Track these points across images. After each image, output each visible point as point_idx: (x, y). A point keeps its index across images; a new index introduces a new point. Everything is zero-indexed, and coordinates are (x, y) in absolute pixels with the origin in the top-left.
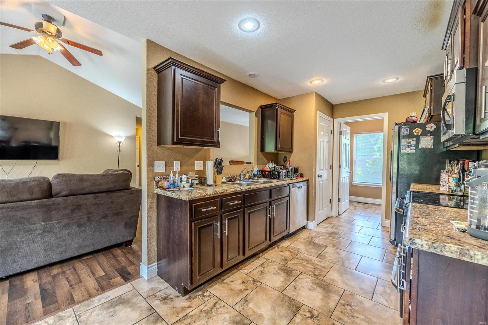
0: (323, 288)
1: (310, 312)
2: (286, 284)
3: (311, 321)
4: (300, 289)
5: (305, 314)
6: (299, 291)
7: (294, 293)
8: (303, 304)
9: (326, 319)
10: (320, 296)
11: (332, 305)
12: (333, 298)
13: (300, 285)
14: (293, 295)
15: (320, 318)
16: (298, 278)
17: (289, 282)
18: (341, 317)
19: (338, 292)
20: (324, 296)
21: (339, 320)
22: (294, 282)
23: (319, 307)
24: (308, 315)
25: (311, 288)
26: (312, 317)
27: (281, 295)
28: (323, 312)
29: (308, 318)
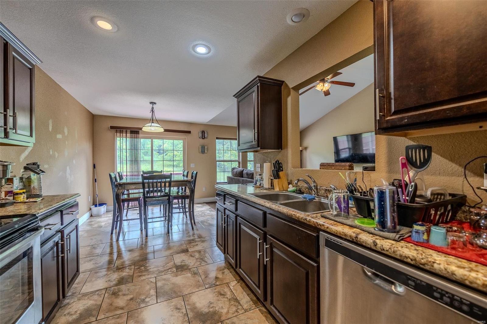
1: (148, 302)
2: (189, 304)
3: (143, 298)
4: (172, 311)
5: (150, 298)
6: (171, 309)
7: (172, 304)
8: (157, 303)
9: (131, 308)
13: (176, 314)
14: (172, 302)
15: (136, 305)
16: (186, 321)
17: (189, 309)
18: (118, 320)
21: (120, 315)
22: (185, 312)
23: (142, 312)
27: (181, 294)
28: (136, 311)
29: (146, 298)
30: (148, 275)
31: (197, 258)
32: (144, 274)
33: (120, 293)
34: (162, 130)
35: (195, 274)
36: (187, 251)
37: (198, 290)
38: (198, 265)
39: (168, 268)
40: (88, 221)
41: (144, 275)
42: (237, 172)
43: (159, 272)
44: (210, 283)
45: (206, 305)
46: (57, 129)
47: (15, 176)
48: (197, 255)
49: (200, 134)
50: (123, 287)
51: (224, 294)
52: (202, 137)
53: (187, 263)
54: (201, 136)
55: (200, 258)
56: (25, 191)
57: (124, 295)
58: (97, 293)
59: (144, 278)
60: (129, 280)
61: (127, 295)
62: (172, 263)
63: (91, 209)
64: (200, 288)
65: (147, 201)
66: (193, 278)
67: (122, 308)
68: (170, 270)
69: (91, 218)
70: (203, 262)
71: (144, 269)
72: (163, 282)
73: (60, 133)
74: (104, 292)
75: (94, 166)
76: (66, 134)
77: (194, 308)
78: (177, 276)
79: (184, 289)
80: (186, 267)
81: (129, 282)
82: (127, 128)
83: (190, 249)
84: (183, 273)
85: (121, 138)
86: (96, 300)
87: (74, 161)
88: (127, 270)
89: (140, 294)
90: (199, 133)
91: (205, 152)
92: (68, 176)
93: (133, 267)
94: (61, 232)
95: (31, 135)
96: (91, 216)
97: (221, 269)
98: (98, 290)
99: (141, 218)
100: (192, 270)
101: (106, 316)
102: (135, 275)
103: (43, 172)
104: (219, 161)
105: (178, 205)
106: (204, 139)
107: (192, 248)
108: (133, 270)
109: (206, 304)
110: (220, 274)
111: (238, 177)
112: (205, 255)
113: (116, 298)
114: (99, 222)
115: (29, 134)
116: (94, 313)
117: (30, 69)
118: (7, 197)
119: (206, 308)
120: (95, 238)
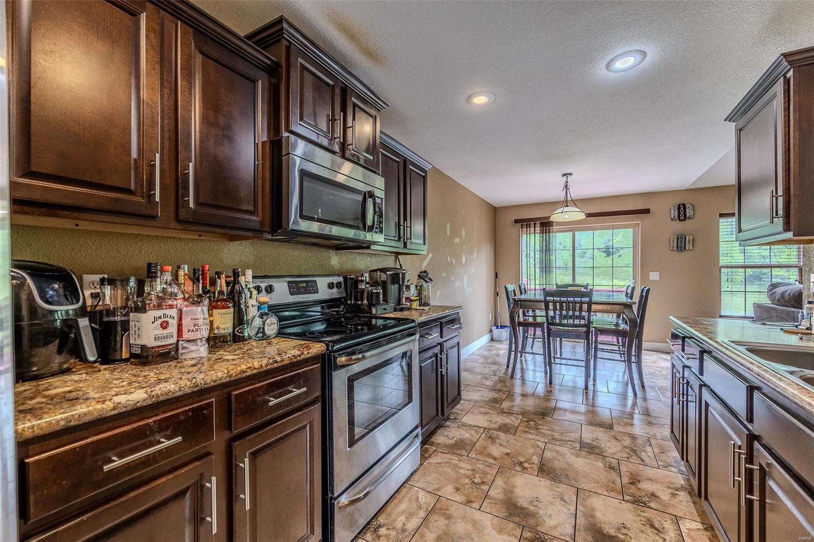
0: (517, 507)
1: (526, 469)
2: (584, 506)
3: (521, 459)
5: (531, 465)
7: (558, 490)
8: (538, 476)
9: (505, 464)
10: (518, 491)
11: (499, 482)
12: (498, 491)
14: (558, 488)
15: (511, 463)
16: (570, 523)
18: (487, 468)
19: (490, 503)
20: (512, 492)
21: (490, 465)
22: (572, 511)
23: (515, 475)
24: (526, 465)
25: (537, 503)
26: (521, 464)
27: (576, 484)
28: (509, 470)
29: (524, 462)
30: (537, 435)
31: (624, 445)
32: (532, 431)
33: (497, 441)
34: (582, 216)
35: (611, 468)
36: (610, 429)
37: (608, 494)
38: (624, 458)
39: (568, 439)
40: (488, 344)
41: (531, 433)
42: (787, 294)
43: (553, 439)
44: (636, 497)
45: (615, 524)
46: (455, 233)
47: (412, 284)
48: (627, 441)
49: (672, 212)
50: (502, 435)
51: (661, 529)
52: (679, 217)
53: (602, 446)
54: (677, 215)
55: (631, 448)
56: (418, 298)
57: (501, 445)
58: (475, 428)
59: (530, 436)
60: (511, 430)
61: (505, 446)
62: (577, 434)
63: (491, 331)
64: (612, 494)
65: (551, 330)
66: (605, 473)
67: (495, 459)
68: (569, 443)
69: (492, 342)
70: (635, 457)
71: (533, 426)
72: (555, 454)
73: (457, 237)
74: (482, 430)
75: (496, 277)
76: (464, 236)
77: (590, 515)
78: (578, 456)
79: (584, 480)
80: (597, 451)
81: (511, 434)
82: (534, 220)
83: (617, 426)
84: (592, 456)
85: (528, 235)
86: (472, 436)
87: (472, 269)
88: (513, 418)
89: (519, 454)
90: (671, 210)
91: (687, 248)
92: (465, 285)
93: (521, 417)
94: (441, 344)
95: (424, 244)
96: (492, 340)
97: (670, 486)
98: (477, 426)
99: (544, 355)
100: (607, 459)
101: (477, 458)
102: (520, 428)
103: (431, 280)
104: (728, 267)
105: (617, 347)
106: (684, 220)
107: (623, 426)
108: (519, 420)
109: (615, 522)
110: (666, 493)
111: (787, 306)
112: (644, 447)
113: (492, 443)
114: (498, 349)
115: (422, 242)
116: (468, 448)
117: (423, 176)
118: (407, 303)
119: (611, 528)
120: (490, 368)
